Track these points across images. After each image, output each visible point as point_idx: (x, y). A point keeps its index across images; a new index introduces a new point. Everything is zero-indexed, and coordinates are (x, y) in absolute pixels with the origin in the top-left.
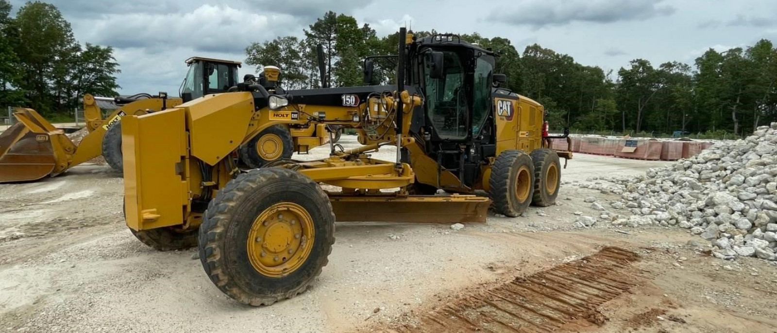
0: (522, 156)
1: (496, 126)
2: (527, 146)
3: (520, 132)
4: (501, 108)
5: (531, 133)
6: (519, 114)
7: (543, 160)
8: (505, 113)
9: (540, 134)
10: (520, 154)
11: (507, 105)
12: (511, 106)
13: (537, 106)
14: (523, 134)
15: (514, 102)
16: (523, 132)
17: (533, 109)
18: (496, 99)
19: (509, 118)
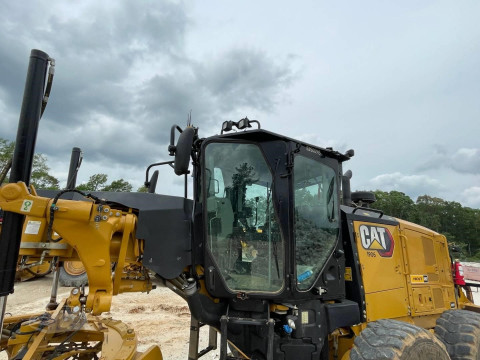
0: (415, 344)
1: (359, 266)
2: (430, 300)
3: (412, 276)
4: (369, 237)
5: (432, 276)
6: (404, 247)
7: (471, 342)
8: (376, 245)
9: (450, 279)
10: (410, 341)
11: (379, 233)
12: (387, 234)
13: (434, 236)
14: (417, 278)
15: (391, 229)
16: (416, 276)
17: (427, 241)
18: (356, 224)
19: (386, 252)
